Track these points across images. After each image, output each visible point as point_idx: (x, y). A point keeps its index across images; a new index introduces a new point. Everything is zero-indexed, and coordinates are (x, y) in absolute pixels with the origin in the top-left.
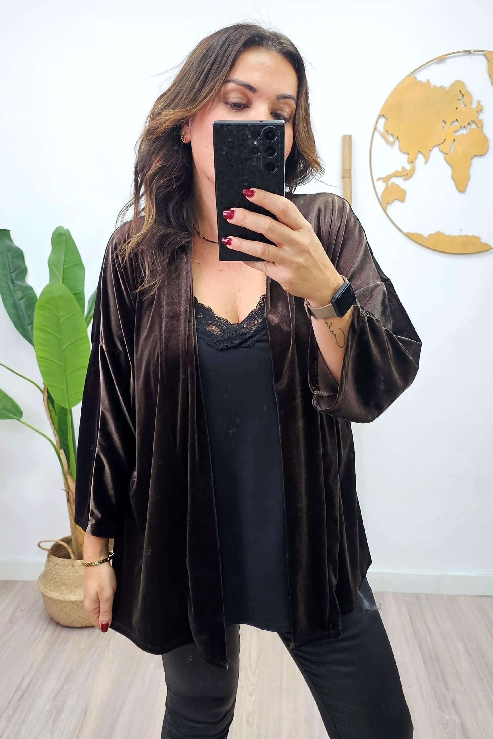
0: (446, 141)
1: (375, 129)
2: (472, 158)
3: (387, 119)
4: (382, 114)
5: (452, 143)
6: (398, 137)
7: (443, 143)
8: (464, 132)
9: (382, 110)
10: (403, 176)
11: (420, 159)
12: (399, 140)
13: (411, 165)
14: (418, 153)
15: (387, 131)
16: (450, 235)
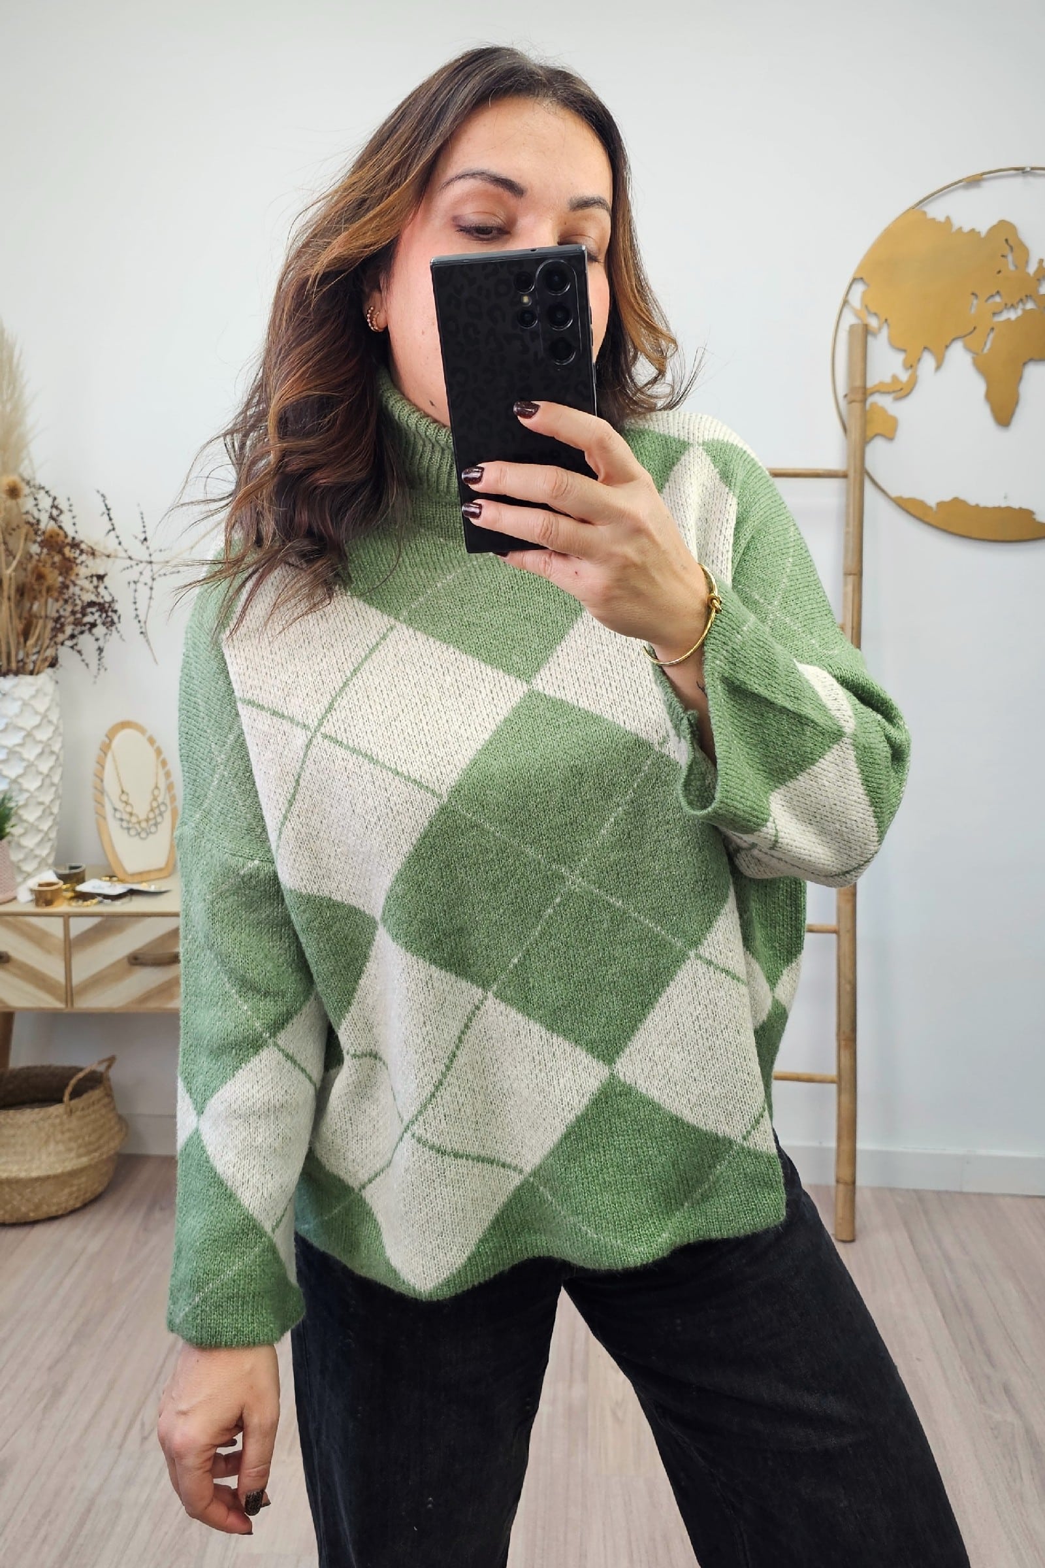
0: (975, 332)
1: (845, 302)
2: (1025, 364)
3: (868, 285)
4: (858, 276)
5: (988, 335)
6: (886, 320)
7: (971, 333)
8: (1012, 315)
9: (861, 267)
10: (894, 392)
11: (928, 361)
12: (888, 325)
13: (910, 372)
14: (922, 353)
15: (866, 307)
16: (977, 505)
